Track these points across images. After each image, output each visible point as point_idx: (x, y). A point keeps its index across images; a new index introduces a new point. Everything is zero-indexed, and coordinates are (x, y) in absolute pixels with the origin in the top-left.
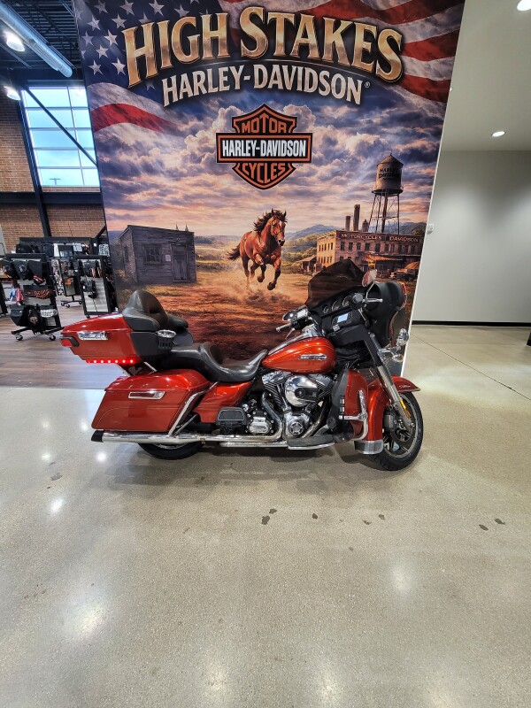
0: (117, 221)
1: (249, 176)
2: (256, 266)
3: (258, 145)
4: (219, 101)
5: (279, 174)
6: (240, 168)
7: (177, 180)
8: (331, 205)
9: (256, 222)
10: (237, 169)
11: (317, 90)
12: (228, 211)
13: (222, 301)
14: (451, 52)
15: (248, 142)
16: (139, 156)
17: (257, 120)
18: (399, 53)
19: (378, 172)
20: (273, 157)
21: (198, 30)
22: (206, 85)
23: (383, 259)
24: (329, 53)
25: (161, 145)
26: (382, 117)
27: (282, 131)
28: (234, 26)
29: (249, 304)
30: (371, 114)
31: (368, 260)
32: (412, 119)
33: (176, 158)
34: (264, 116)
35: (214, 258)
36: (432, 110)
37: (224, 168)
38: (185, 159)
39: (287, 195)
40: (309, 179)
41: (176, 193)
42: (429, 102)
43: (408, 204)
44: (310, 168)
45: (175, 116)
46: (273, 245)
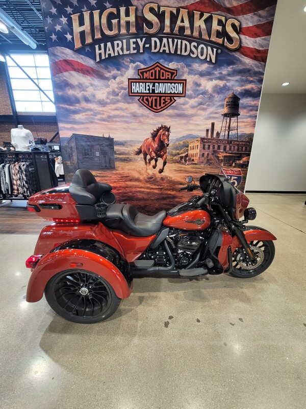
0: (66, 131)
1: (148, 105)
2: (152, 159)
3: (154, 86)
4: (130, 59)
5: (166, 103)
6: (143, 100)
7: (104, 106)
8: (198, 123)
9: (152, 132)
10: (140, 100)
11: (189, 54)
12: (135, 125)
13: (131, 180)
14: (269, 33)
15: (147, 84)
16: (81, 91)
17: (153, 71)
18: (238, 33)
19: (225, 103)
20: (163, 93)
21: (118, 16)
22: (122, 49)
23: (228, 154)
24: (197, 31)
25: (94, 85)
26: (228, 71)
27: (168, 78)
28: (139, 14)
29: (147, 182)
30: (222, 69)
31: (219, 155)
32: (245, 72)
33: (103, 93)
34: (158, 69)
35: (126, 154)
36: (258, 67)
37: (133, 99)
38: (109, 93)
39: (170, 116)
40: (184, 107)
41: (103, 114)
42: (256, 62)
43: (243, 122)
44: (185, 100)
45: (103, 68)
46: (162, 146)
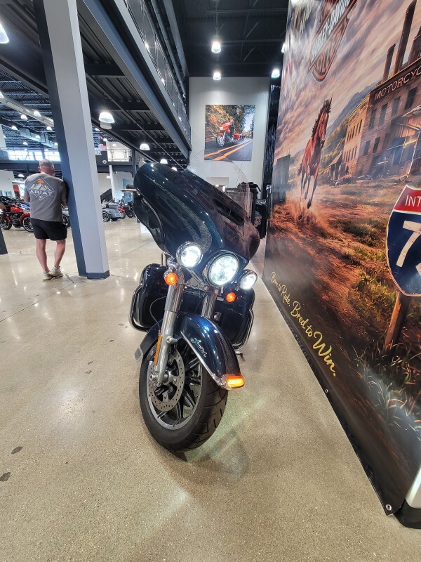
9: (314, 126)
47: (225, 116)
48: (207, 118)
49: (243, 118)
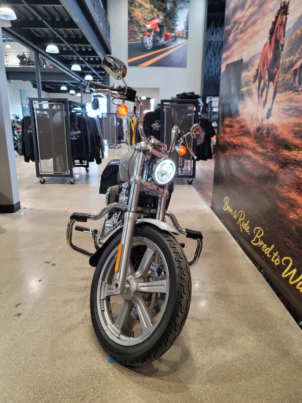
47: (152, 12)
48: (130, 13)
49: (175, 14)
